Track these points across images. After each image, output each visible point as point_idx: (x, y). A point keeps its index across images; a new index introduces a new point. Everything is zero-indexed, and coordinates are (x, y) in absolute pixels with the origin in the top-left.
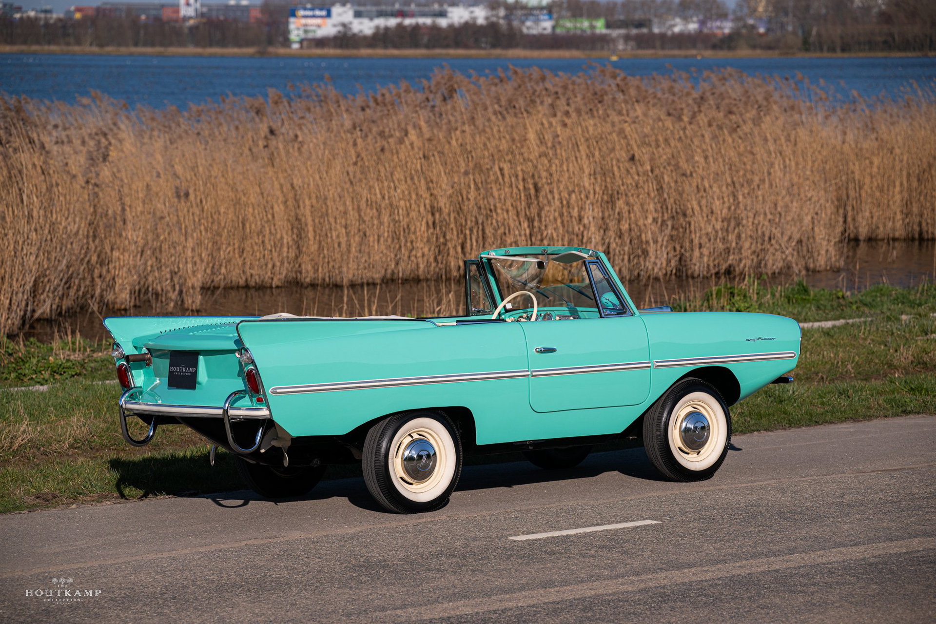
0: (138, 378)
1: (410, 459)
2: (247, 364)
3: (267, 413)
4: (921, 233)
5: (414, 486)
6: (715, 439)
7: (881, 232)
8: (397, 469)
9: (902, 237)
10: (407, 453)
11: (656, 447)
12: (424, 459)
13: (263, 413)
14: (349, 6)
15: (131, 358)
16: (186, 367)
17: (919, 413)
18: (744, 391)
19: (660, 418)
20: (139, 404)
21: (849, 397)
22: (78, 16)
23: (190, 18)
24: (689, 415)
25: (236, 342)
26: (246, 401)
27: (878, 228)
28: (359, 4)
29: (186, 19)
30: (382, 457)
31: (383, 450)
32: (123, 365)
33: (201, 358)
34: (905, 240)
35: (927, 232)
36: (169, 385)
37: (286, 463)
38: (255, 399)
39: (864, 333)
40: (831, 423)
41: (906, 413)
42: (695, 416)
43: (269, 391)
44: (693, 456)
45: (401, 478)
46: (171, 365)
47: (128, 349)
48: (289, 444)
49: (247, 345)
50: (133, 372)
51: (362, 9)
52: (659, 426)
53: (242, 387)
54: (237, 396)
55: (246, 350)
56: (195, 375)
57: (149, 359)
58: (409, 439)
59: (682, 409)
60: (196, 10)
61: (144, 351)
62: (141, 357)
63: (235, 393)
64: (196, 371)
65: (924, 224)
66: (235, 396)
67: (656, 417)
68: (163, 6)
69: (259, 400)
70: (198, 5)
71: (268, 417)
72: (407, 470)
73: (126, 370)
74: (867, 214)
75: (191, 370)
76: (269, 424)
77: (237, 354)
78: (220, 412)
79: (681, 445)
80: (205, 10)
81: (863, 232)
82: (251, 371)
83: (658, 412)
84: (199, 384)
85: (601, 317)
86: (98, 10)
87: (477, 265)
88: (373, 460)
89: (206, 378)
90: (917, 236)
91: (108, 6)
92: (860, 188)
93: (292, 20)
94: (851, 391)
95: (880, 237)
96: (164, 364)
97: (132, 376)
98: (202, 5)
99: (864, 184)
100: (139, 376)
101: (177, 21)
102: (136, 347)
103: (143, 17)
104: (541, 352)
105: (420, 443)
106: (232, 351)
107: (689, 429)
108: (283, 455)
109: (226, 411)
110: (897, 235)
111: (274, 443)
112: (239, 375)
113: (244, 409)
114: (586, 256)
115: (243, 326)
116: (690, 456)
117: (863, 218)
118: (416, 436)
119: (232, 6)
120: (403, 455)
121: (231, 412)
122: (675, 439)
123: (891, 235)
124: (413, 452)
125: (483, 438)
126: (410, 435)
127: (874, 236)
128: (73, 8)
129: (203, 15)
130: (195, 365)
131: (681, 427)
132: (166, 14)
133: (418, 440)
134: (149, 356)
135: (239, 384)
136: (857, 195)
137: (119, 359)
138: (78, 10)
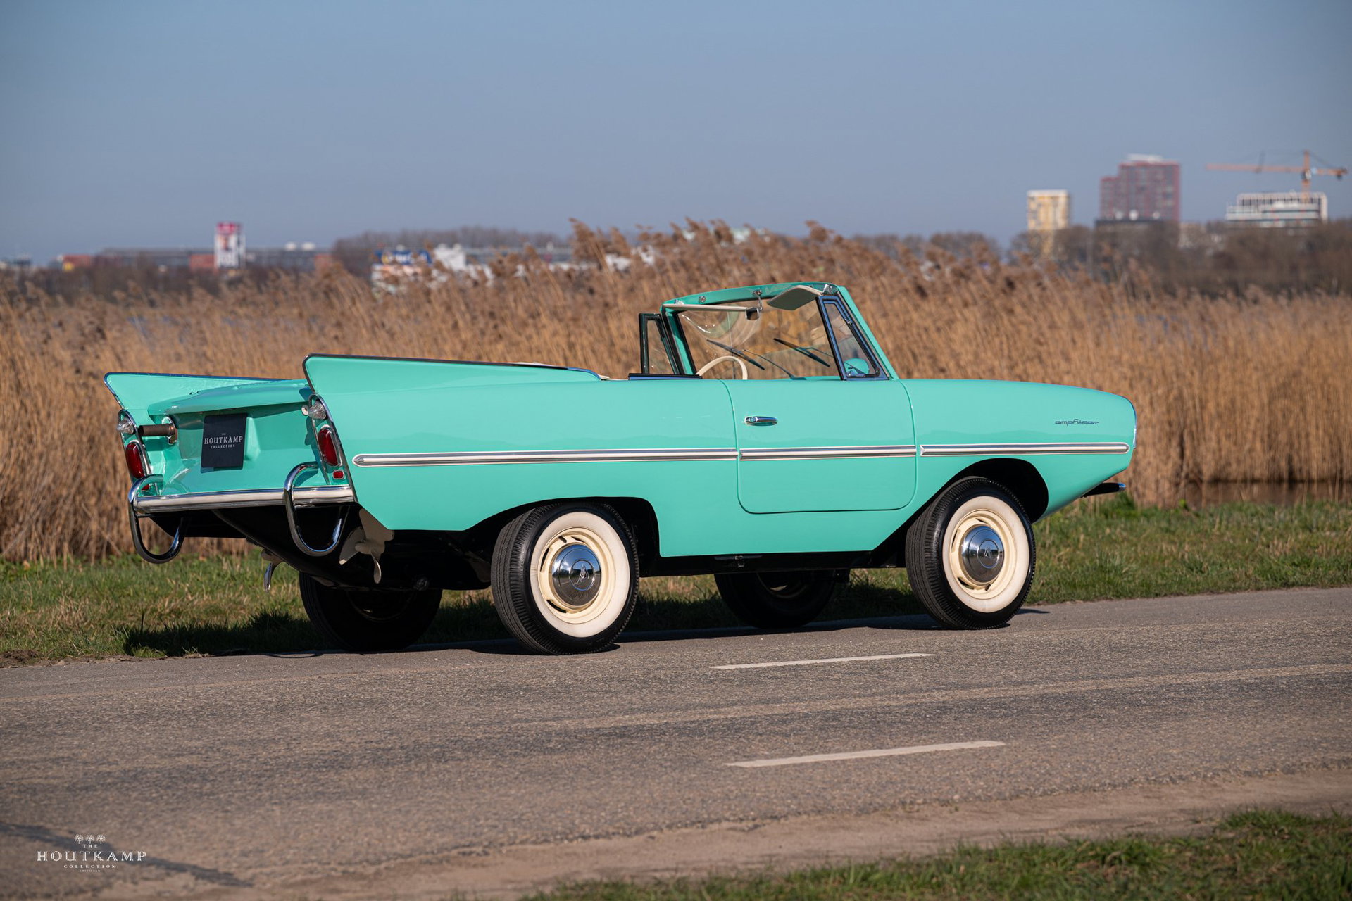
0: (157, 464)
1: (560, 575)
2: (319, 421)
3: (350, 492)
4: (1291, 473)
5: (568, 615)
6: (1011, 566)
7: (1235, 471)
8: (543, 589)
9: (1264, 478)
10: (557, 566)
11: (926, 575)
12: (582, 576)
13: (344, 493)
14: (458, 247)
15: (145, 430)
16: (228, 436)
17: (1307, 585)
18: (1053, 498)
19: (930, 533)
20: (159, 498)
21: (1202, 572)
22: (68, 267)
23: (230, 268)
24: (973, 531)
25: (302, 392)
26: (318, 479)
27: (1229, 464)
28: (473, 245)
29: (224, 269)
30: (520, 569)
31: (522, 558)
32: (133, 444)
33: (251, 421)
34: (1268, 481)
35: (1300, 470)
36: (203, 466)
37: (378, 579)
38: (330, 475)
39: (1219, 529)
40: (1178, 595)
41: (1287, 585)
42: (981, 532)
43: (352, 460)
44: (979, 592)
45: (549, 601)
46: (206, 435)
47: (141, 419)
48: (382, 550)
49: (319, 392)
50: (149, 454)
51: (477, 251)
52: (929, 543)
53: (311, 458)
54: (305, 470)
55: (318, 400)
56: (241, 446)
57: (173, 433)
58: (560, 544)
59: (963, 521)
60: (239, 257)
61: (166, 420)
62: (160, 429)
63: (301, 466)
64: (243, 441)
65: (1296, 459)
66: (301, 472)
67: (925, 530)
68: (190, 254)
69: (338, 475)
70: (242, 250)
71: (351, 500)
72: (559, 591)
73: (139, 452)
74: (1213, 444)
75: (236, 439)
76: (351, 512)
77: (303, 410)
78: (280, 495)
79: (962, 575)
80: (251, 257)
81: (1208, 471)
82: (325, 431)
83: (927, 523)
84: (248, 459)
85: (842, 379)
86: (98, 260)
87: (659, 322)
88: (507, 572)
89: (258, 451)
90: (1285, 476)
91: (111, 255)
92: (1203, 407)
93: (378, 267)
94: (1205, 565)
95: (1232, 478)
96: (194, 438)
97: (149, 462)
98: (248, 251)
99: (1207, 401)
100: (159, 461)
101: (209, 272)
102: (152, 417)
103: (162, 269)
104: (755, 424)
105: (577, 551)
106: (297, 406)
107: (974, 552)
108: (373, 565)
109: (288, 494)
110: (1257, 474)
111: (360, 548)
112: (307, 443)
113: (316, 490)
114: (819, 292)
115: (311, 362)
116: (975, 591)
117: (1207, 450)
118: (570, 540)
119: (291, 252)
120: (551, 567)
121: (295, 495)
122: (953, 566)
123: (1249, 476)
124: (566, 563)
125: (669, 547)
126: (561, 538)
127: (1223, 476)
128: (60, 258)
129: (248, 264)
130: (242, 431)
131: (961, 548)
132: (196, 263)
133: (572, 546)
134: (173, 428)
135: (308, 454)
136: (1198, 417)
137: (129, 435)
138: (69, 259)
